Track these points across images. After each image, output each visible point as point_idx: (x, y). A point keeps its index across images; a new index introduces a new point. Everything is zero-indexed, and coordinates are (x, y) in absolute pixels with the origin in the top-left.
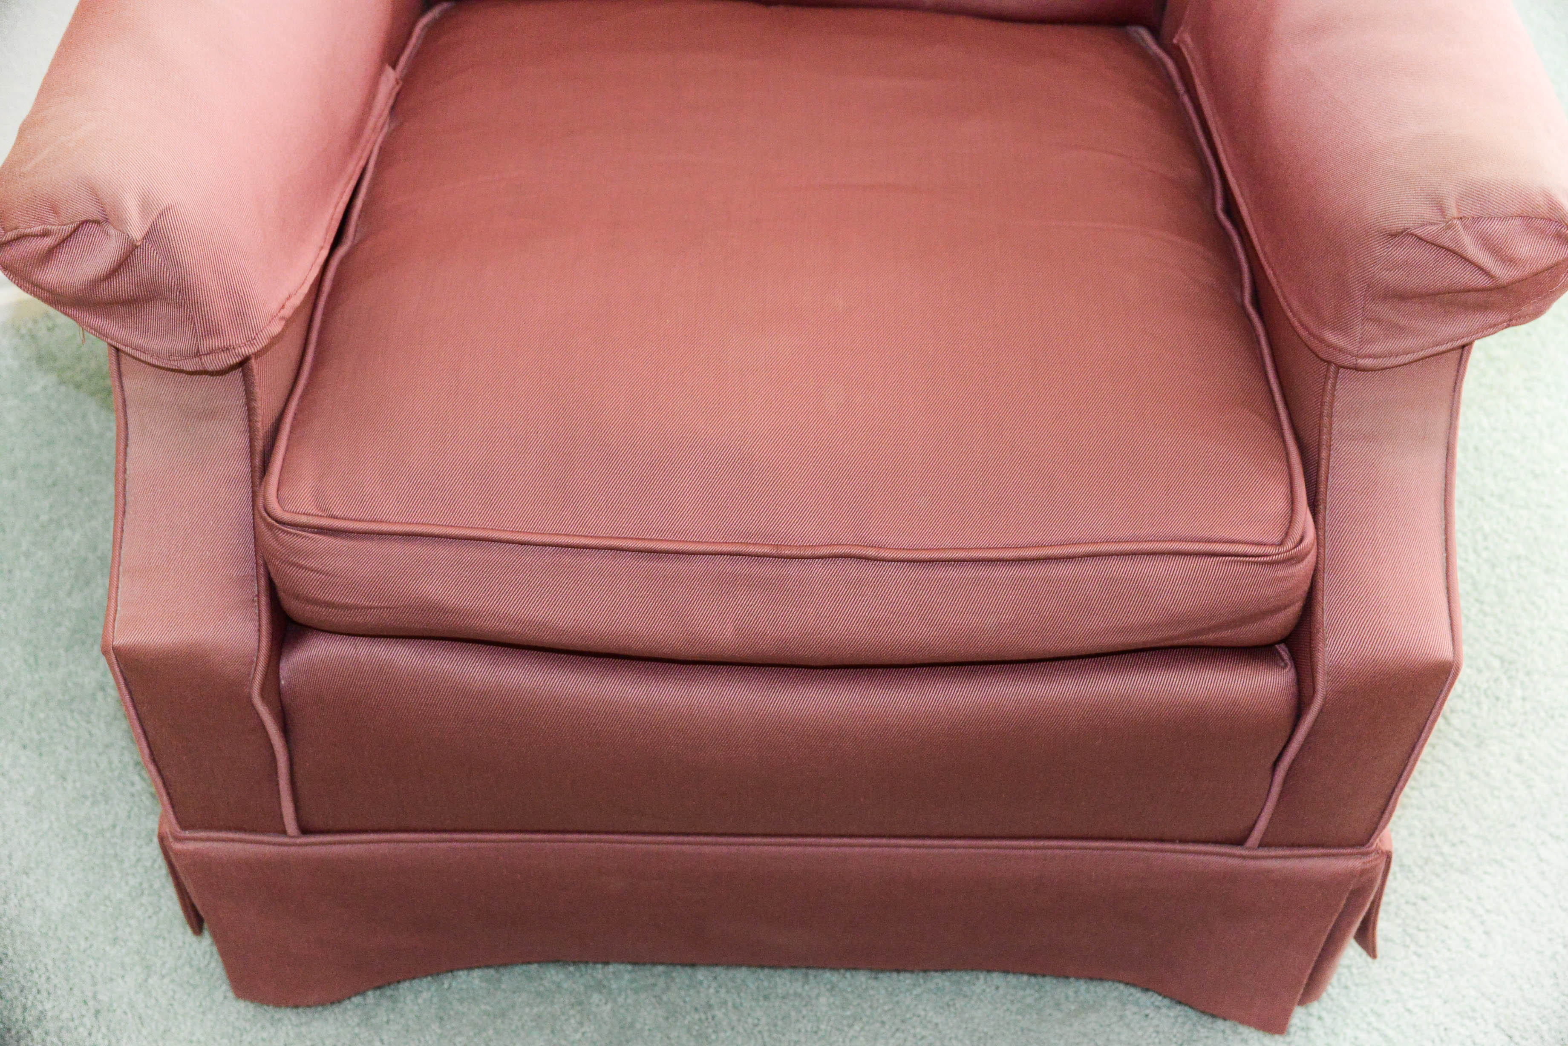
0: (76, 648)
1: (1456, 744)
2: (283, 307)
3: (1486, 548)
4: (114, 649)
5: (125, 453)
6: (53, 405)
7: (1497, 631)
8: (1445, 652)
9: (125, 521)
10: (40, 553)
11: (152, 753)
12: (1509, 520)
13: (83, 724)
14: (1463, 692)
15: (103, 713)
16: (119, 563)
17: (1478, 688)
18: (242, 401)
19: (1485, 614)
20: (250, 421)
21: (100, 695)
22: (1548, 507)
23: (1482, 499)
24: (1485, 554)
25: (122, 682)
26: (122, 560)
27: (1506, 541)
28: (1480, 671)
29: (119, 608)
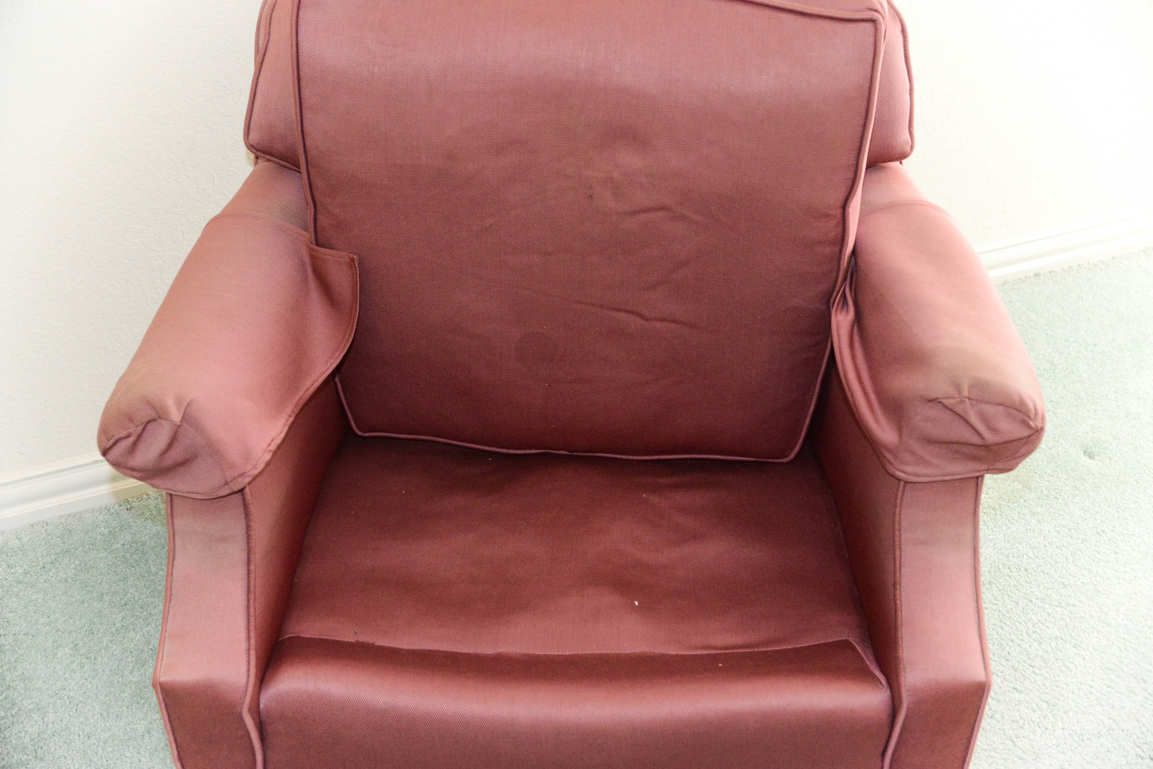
0: (134, 707)
1: (1021, 759)
2: (270, 445)
3: (1035, 632)
4: (160, 684)
5: (173, 565)
6: (128, 555)
7: (1044, 685)
8: (979, 676)
9: (171, 605)
10: (114, 647)
11: (179, 755)
12: (1049, 614)
13: (135, 754)
14: (1024, 724)
15: (148, 748)
16: (166, 630)
17: (1033, 722)
18: (244, 531)
19: (1036, 674)
20: (248, 543)
21: (147, 737)
22: (1074, 605)
23: (1031, 601)
24: (1034, 636)
25: (163, 705)
26: (168, 629)
27: (1048, 627)
28: (1034, 711)
29: (164, 658)
